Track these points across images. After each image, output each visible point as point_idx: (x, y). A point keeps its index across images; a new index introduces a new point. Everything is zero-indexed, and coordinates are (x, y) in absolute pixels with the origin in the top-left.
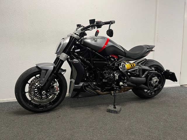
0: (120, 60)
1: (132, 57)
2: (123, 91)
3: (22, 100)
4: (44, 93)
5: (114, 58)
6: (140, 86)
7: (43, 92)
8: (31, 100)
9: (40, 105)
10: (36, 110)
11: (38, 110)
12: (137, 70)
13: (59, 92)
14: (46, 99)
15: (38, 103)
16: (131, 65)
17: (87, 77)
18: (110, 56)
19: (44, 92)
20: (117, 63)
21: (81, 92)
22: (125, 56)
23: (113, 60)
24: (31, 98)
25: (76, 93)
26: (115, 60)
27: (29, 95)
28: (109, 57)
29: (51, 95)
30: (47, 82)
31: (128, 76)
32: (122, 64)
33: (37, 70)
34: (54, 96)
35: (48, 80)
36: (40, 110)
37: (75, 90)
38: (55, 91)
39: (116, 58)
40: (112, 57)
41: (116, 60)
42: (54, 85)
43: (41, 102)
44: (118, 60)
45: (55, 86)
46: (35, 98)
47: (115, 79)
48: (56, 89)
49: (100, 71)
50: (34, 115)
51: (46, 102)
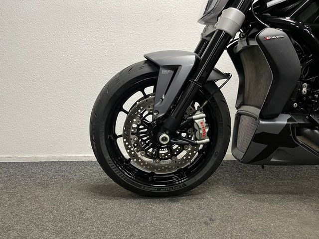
3: (107, 157)
4: (164, 139)
7: (161, 138)
8: (130, 159)
9: (153, 174)
10: (142, 188)
11: (147, 188)
13: (208, 140)
14: (170, 158)
15: (146, 168)
19: (164, 135)
21: (280, 148)
24: (130, 153)
25: (263, 147)
27: (125, 142)
29: (183, 149)
30: (174, 108)
33: (147, 70)
34: (192, 151)
35: (175, 102)
36: (152, 190)
37: (259, 137)
38: (198, 138)
42: (194, 117)
43: (157, 168)
45: (196, 121)
46: (139, 154)
48: (200, 129)
50: (137, 201)
51: (169, 169)
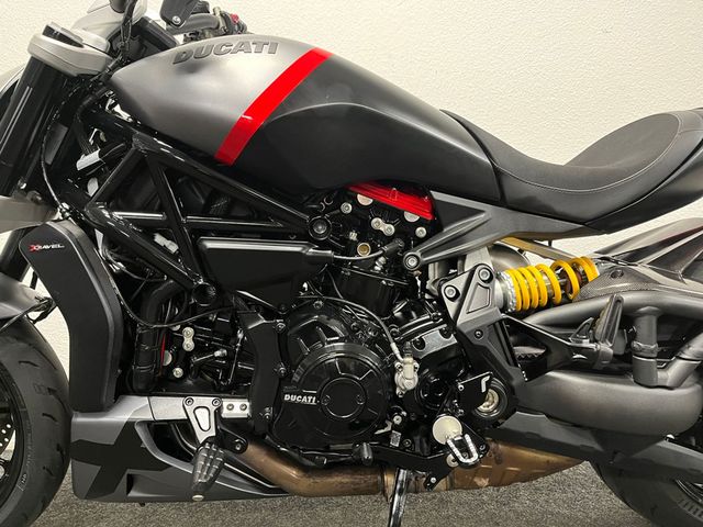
0: (451, 230)
1: (559, 208)
2: (485, 482)
5: (393, 215)
6: (638, 455)
12: (596, 314)
16: (563, 275)
17: (182, 358)
18: (364, 200)
20: (425, 253)
22: (499, 200)
23: (388, 229)
26: (405, 231)
28: (356, 204)
31: (511, 369)
32: (468, 266)
39: (411, 217)
40: (379, 209)
41: (421, 232)
44: (435, 228)
47: (394, 385)
49: (269, 314)
